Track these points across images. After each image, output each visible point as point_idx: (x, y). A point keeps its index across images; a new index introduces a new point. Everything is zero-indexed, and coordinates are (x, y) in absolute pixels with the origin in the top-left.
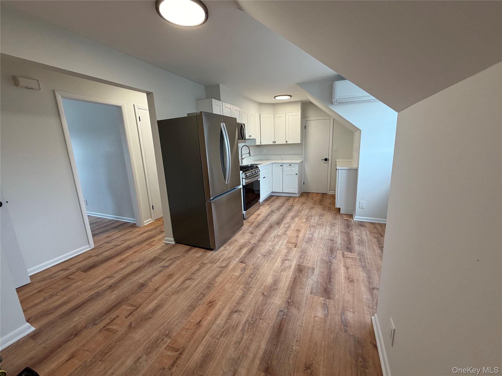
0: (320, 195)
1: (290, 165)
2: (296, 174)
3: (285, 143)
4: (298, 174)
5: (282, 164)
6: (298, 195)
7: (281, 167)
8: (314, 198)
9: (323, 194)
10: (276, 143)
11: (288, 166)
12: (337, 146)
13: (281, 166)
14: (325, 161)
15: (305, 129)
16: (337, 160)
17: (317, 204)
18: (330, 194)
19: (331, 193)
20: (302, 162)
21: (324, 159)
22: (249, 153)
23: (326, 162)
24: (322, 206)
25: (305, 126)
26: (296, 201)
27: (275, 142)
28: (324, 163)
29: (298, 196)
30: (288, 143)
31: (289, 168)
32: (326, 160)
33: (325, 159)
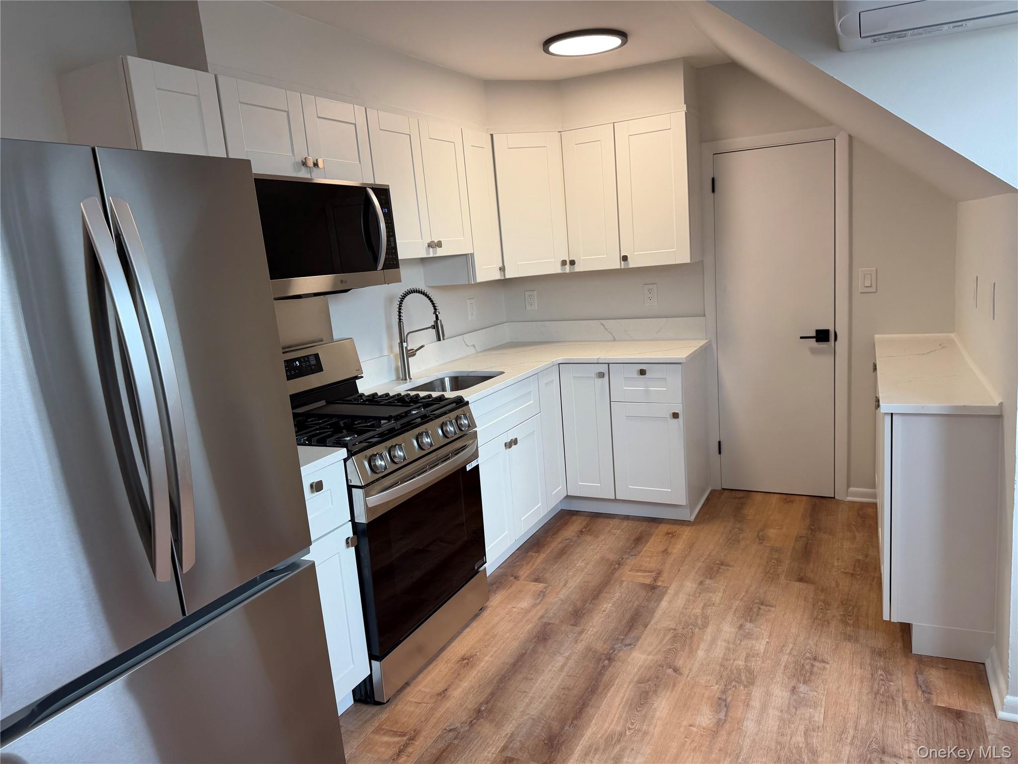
0: (800, 508)
1: (643, 372)
2: (675, 416)
3: (616, 264)
4: (681, 416)
5: (603, 369)
6: (691, 513)
7: (601, 380)
8: (772, 532)
9: (817, 500)
10: (578, 268)
11: (636, 375)
12: (875, 268)
13: (601, 375)
14: (817, 341)
15: (713, 191)
16: (876, 336)
17: (782, 578)
18: (849, 499)
19: (856, 495)
20: (704, 353)
21: (814, 334)
22: (435, 327)
23: (823, 345)
24: (812, 587)
25: (713, 180)
26: (678, 548)
27: (572, 263)
28: (813, 351)
29: (692, 518)
30: (631, 266)
31: (638, 386)
32: (822, 336)
33: (818, 332)
